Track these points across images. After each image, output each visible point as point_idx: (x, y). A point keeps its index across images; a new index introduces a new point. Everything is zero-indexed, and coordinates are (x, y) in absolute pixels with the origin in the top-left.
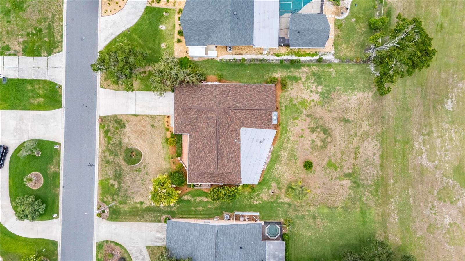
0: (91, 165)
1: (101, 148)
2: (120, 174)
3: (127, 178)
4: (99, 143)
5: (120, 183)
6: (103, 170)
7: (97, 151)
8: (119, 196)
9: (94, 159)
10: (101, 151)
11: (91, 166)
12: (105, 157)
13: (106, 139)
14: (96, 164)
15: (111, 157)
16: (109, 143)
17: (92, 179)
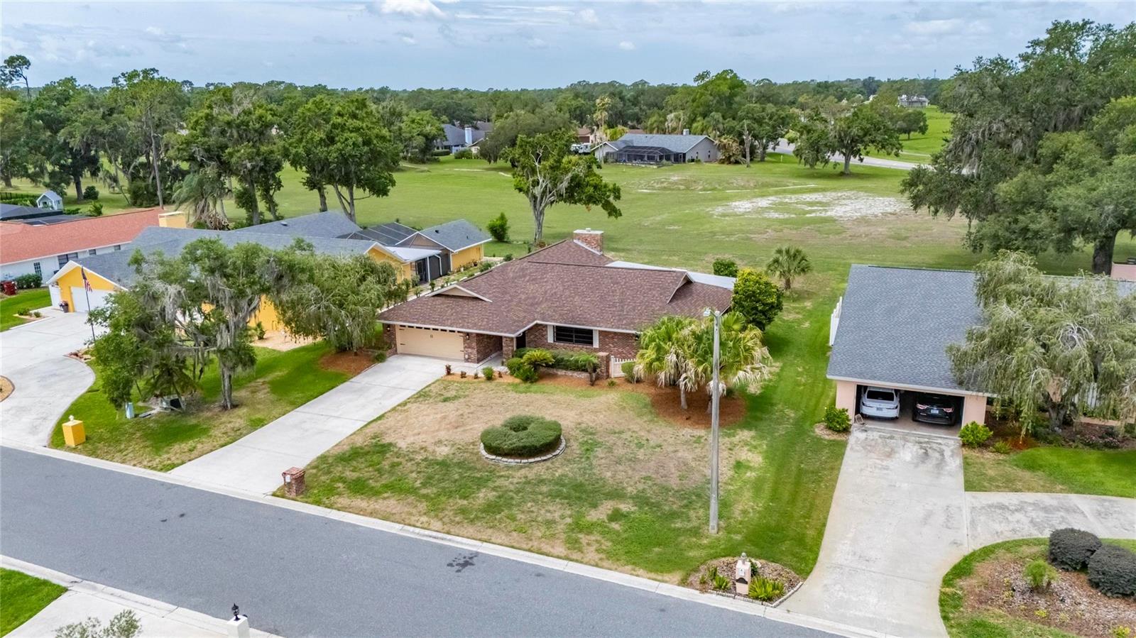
0: (467, 562)
1: (411, 514)
2: (578, 487)
3: (609, 474)
4: (385, 518)
5: (617, 494)
6: (521, 530)
7: (413, 532)
8: (683, 513)
9: (441, 547)
10: (424, 519)
11: (466, 564)
12: (463, 511)
13: (386, 495)
14: (474, 549)
15: (481, 495)
16: (413, 491)
17: (539, 575)
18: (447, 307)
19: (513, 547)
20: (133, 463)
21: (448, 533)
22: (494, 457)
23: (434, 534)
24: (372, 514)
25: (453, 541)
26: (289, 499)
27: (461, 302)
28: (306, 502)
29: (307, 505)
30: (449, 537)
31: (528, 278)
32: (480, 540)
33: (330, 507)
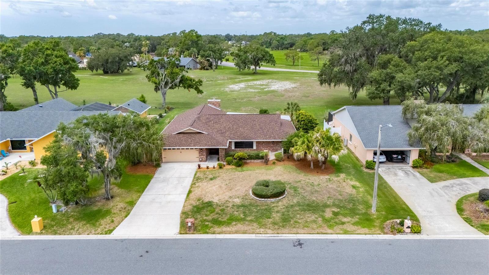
0: (300, 243)
1: (254, 229)
2: (309, 205)
3: (314, 198)
4: (245, 233)
5: (327, 205)
7: (262, 236)
8: (356, 208)
10: (262, 230)
12: (275, 223)
13: (234, 223)
14: (296, 238)
15: (275, 216)
16: (243, 220)
18: (187, 138)
19: (310, 234)
20: (86, 233)
21: (278, 234)
22: (264, 199)
23: (272, 235)
24: (236, 232)
25: (283, 236)
26: (190, 234)
27: (192, 135)
28: (200, 234)
29: (201, 235)
30: (280, 235)
31: (212, 122)
32: (294, 234)
33: (214, 233)
